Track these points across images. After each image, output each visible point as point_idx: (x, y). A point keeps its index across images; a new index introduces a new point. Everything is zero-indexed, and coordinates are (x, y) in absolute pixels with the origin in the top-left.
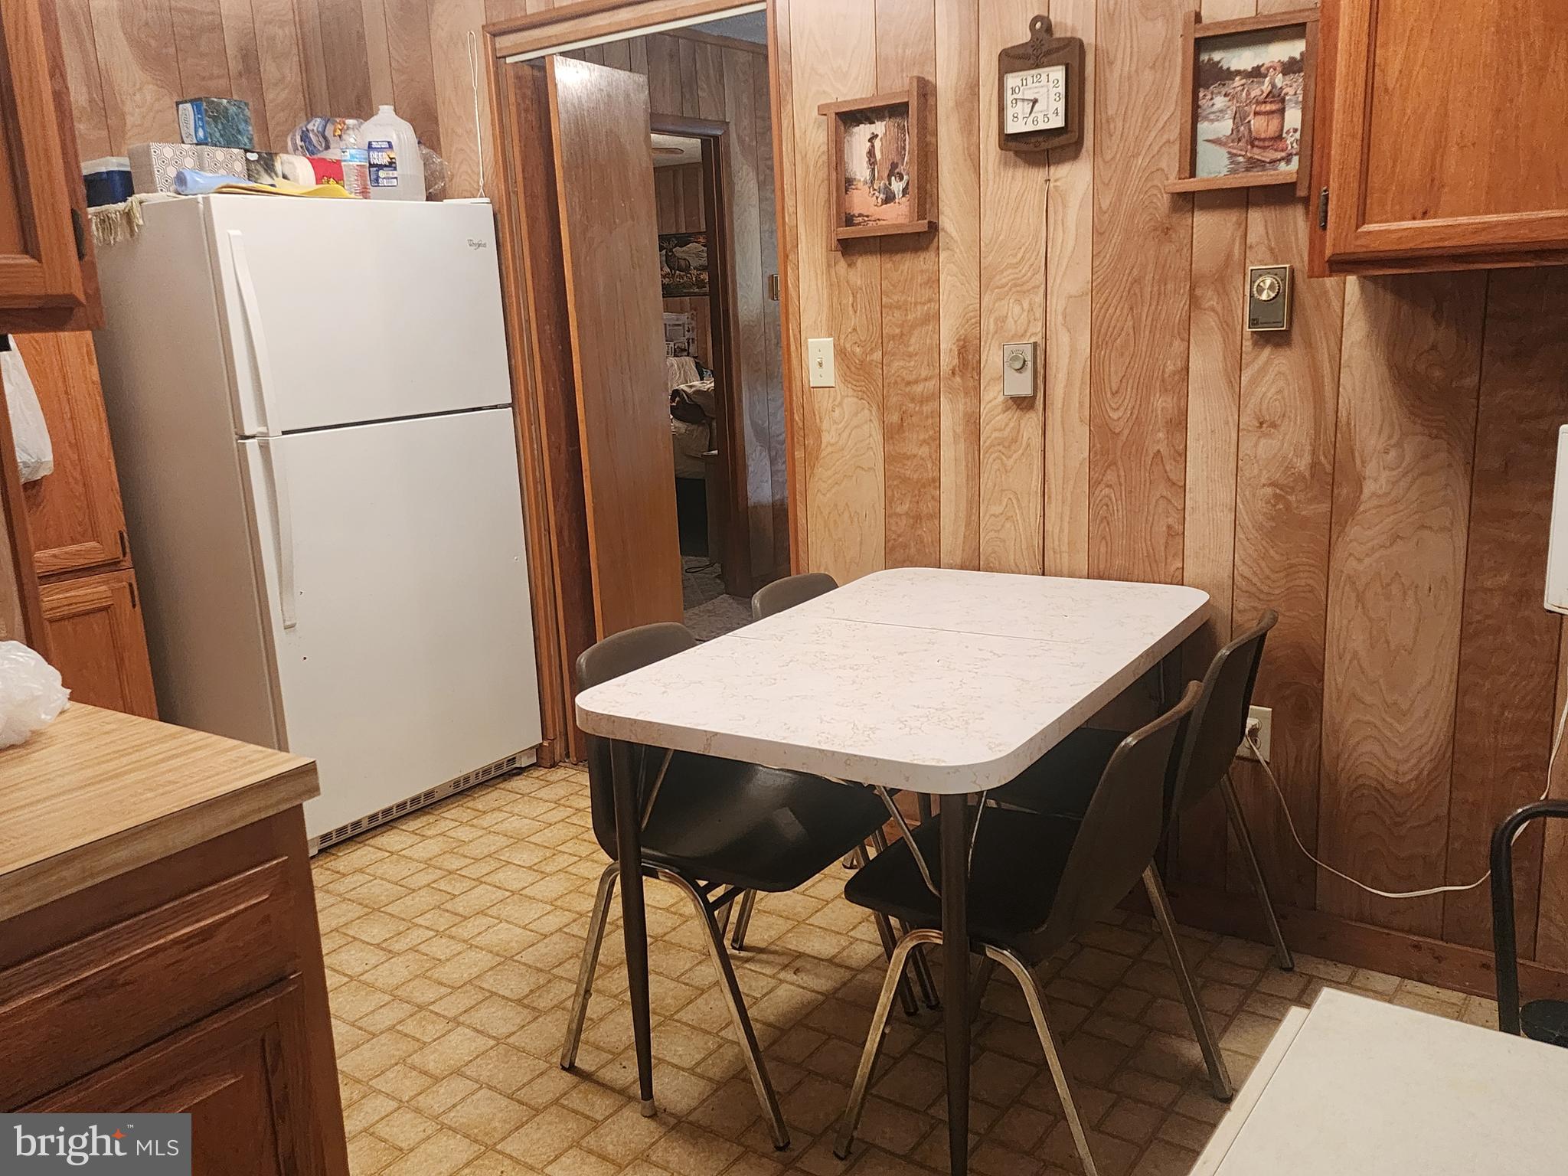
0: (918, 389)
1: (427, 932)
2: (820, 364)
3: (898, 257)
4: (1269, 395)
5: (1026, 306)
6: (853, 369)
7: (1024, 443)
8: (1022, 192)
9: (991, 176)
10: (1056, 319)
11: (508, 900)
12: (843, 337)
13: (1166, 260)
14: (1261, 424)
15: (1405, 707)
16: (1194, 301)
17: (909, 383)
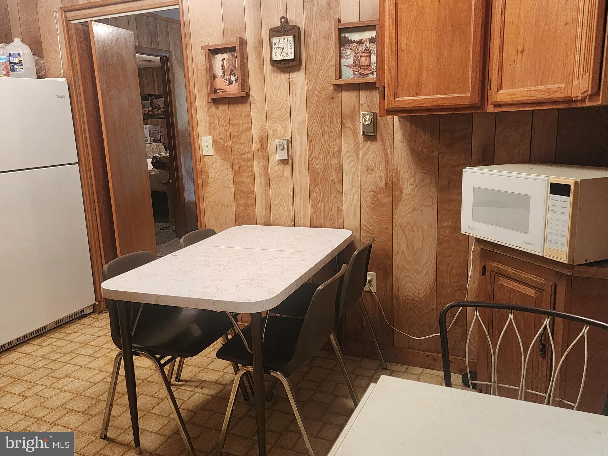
0: (245, 156)
1: (42, 386)
2: (207, 146)
3: (235, 106)
4: (370, 159)
5: (284, 126)
6: (220, 149)
7: (285, 178)
8: (280, 82)
9: (268, 76)
10: (294, 131)
11: (79, 370)
12: (215, 136)
13: (333, 109)
14: (368, 169)
15: (420, 270)
16: (343, 125)
17: (242, 154)
